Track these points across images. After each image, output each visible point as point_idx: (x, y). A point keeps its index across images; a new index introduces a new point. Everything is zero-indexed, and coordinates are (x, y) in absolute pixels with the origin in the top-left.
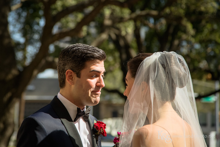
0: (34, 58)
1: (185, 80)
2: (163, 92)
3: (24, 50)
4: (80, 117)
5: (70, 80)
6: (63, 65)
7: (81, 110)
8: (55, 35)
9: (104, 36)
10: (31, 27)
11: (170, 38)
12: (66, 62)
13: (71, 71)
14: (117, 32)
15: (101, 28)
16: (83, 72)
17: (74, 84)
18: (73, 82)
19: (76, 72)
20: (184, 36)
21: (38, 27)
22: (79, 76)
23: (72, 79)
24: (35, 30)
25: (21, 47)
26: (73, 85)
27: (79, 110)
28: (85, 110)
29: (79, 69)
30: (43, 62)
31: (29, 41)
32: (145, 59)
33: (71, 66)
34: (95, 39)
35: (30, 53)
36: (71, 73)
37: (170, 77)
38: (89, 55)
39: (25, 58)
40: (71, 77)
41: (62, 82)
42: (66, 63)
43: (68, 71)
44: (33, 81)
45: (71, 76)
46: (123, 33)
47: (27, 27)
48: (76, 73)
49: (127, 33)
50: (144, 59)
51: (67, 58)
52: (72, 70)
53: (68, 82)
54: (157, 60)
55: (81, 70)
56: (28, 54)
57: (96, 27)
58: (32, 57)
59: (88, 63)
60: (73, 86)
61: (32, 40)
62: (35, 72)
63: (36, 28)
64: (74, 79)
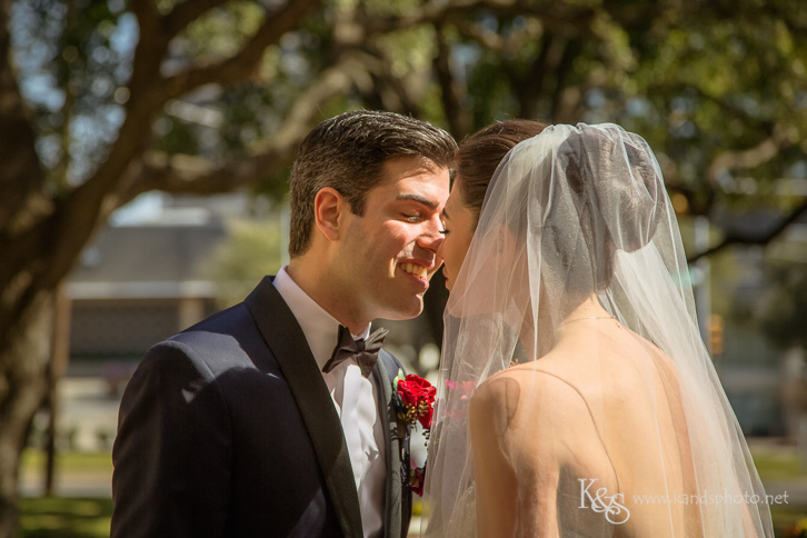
0: (97, 159)
1: (644, 225)
2: (571, 270)
3: (61, 130)
4: (347, 357)
5: (329, 224)
6: (310, 175)
7: (353, 336)
8: (172, 79)
9: (337, 79)
10: (84, 56)
11: (549, 82)
12: (319, 163)
13: (336, 193)
14: (375, 65)
15: (325, 53)
16: (376, 198)
17: (338, 238)
18: (337, 231)
19: (350, 195)
20: (598, 74)
21: (108, 52)
22: (358, 208)
23: (334, 222)
24: (98, 64)
25: (52, 121)
26: (334, 242)
27: (343, 334)
28: (368, 336)
29: (363, 187)
30: (135, 170)
31: (76, 103)
32: (516, 148)
33: (336, 176)
34: (303, 89)
35: (84, 141)
36: (335, 199)
37: (595, 216)
38: (398, 136)
39: (65, 159)
40: (332, 216)
41: (302, 234)
42: (319, 168)
43: (323, 193)
44: (100, 237)
45: (334, 210)
46: (398, 68)
47: (71, 56)
48: (350, 201)
49: (411, 67)
50: (511, 147)
51: (324, 151)
52: (338, 190)
53: (320, 230)
54: (554, 155)
55: (366, 190)
56: (77, 145)
57: (304, 50)
58: (91, 155)
59: (391, 167)
60: (334, 246)
61: (87, 99)
62: (109, 203)
63: (99, 56)
64: (341, 221)
